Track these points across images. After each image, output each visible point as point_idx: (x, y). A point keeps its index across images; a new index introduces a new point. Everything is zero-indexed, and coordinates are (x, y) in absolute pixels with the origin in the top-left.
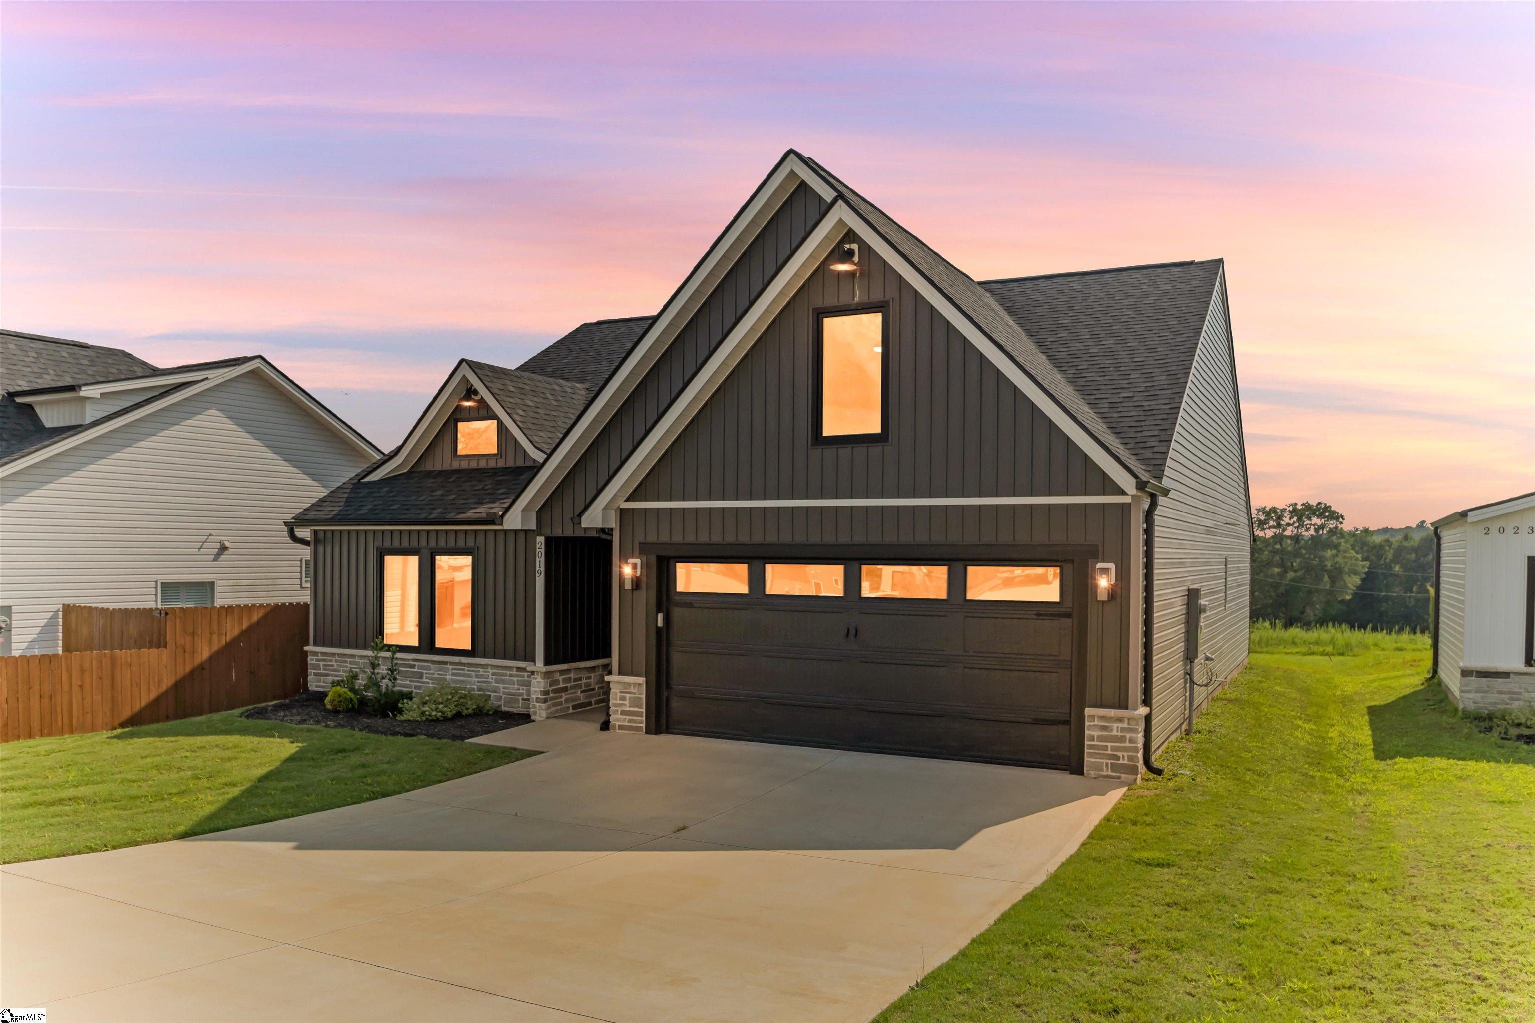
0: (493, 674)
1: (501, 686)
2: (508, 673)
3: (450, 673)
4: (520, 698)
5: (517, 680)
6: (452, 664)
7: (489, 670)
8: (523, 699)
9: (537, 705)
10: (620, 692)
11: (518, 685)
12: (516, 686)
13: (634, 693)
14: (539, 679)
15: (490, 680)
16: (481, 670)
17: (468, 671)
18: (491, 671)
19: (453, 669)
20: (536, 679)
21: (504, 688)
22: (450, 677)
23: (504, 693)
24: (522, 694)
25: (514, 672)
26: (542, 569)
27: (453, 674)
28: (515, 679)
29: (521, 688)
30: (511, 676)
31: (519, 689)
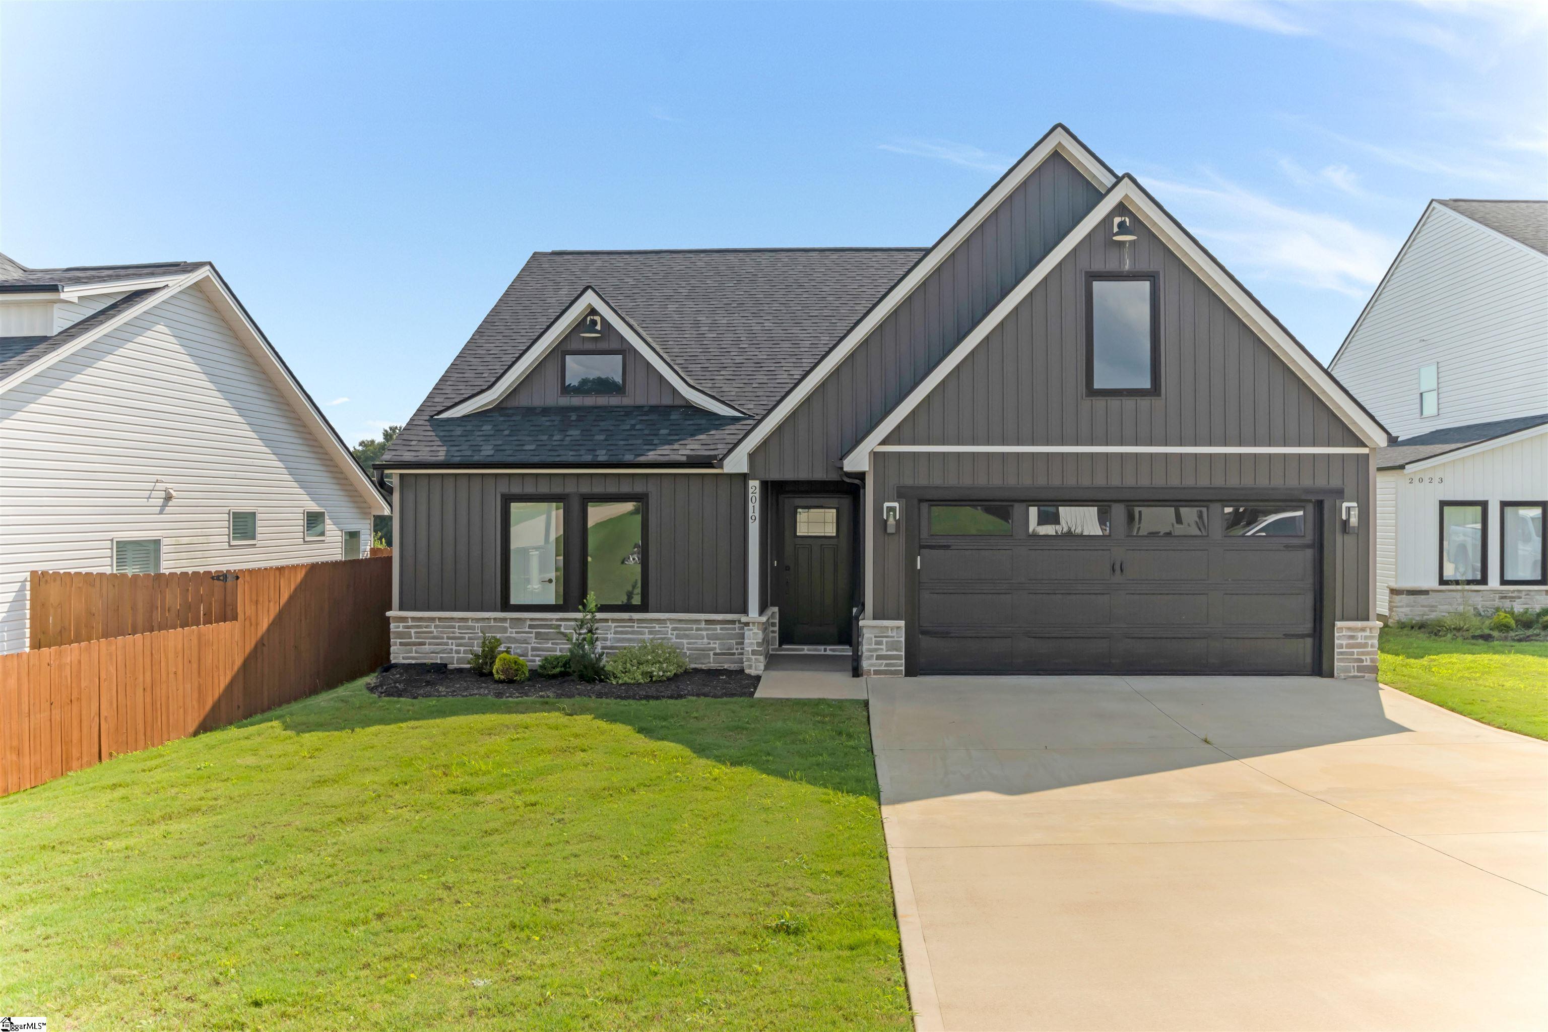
0: (674, 629)
1: (685, 641)
2: (694, 627)
3: (613, 631)
4: (712, 653)
5: (707, 634)
6: (614, 620)
7: (668, 625)
8: (715, 654)
9: (753, 657)
10: (875, 637)
11: (708, 639)
12: (705, 640)
13: (893, 637)
14: (756, 631)
15: (670, 636)
16: (657, 626)
17: (638, 627)
18: (671, 626)
19: (616, 627)
20: (752, 630)
21: (688, 644)
22: (613, 635)
23: (689, 649)
24: (715, 648)
25: (703, 625)
26: (757, 514)
27: (616, 633)
28: (705, 633)
29: (712, 642)
30: (698, 629)
31: (710, 643)
